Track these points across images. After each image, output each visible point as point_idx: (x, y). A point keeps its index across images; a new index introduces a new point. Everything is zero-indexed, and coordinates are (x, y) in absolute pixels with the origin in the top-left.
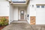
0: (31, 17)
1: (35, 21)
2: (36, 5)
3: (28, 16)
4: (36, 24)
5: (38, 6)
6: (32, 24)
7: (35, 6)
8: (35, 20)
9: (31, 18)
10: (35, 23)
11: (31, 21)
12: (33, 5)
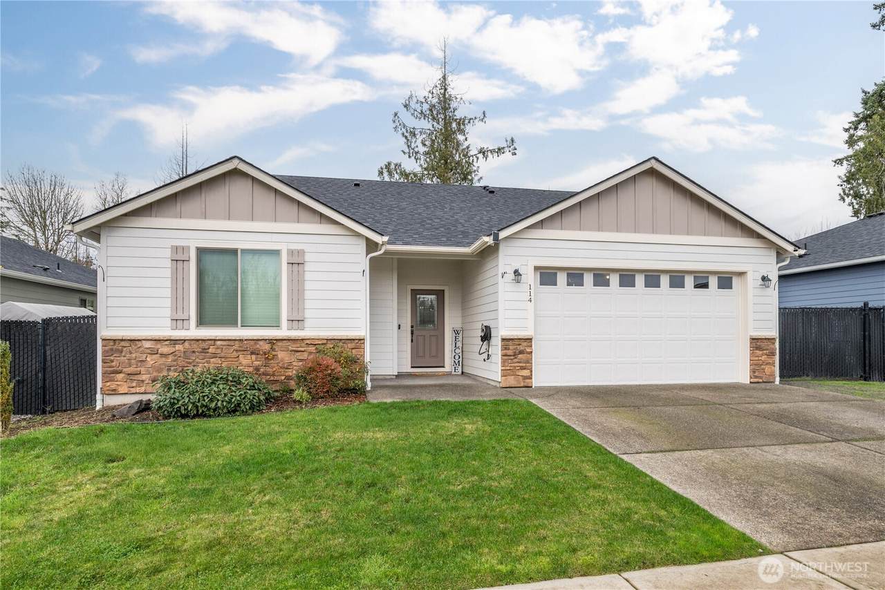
0: (503, 340)
1: (527, 365)
2: (536, 268)
3: (486, 336)
4: (536, 382)
5: (547, 276)
6: (511, 381)
7: (530, 277)
8: (529, 361)
9: (505, 348)
10: (530, 378)
11: (504, 362)
12: (516, 273)
